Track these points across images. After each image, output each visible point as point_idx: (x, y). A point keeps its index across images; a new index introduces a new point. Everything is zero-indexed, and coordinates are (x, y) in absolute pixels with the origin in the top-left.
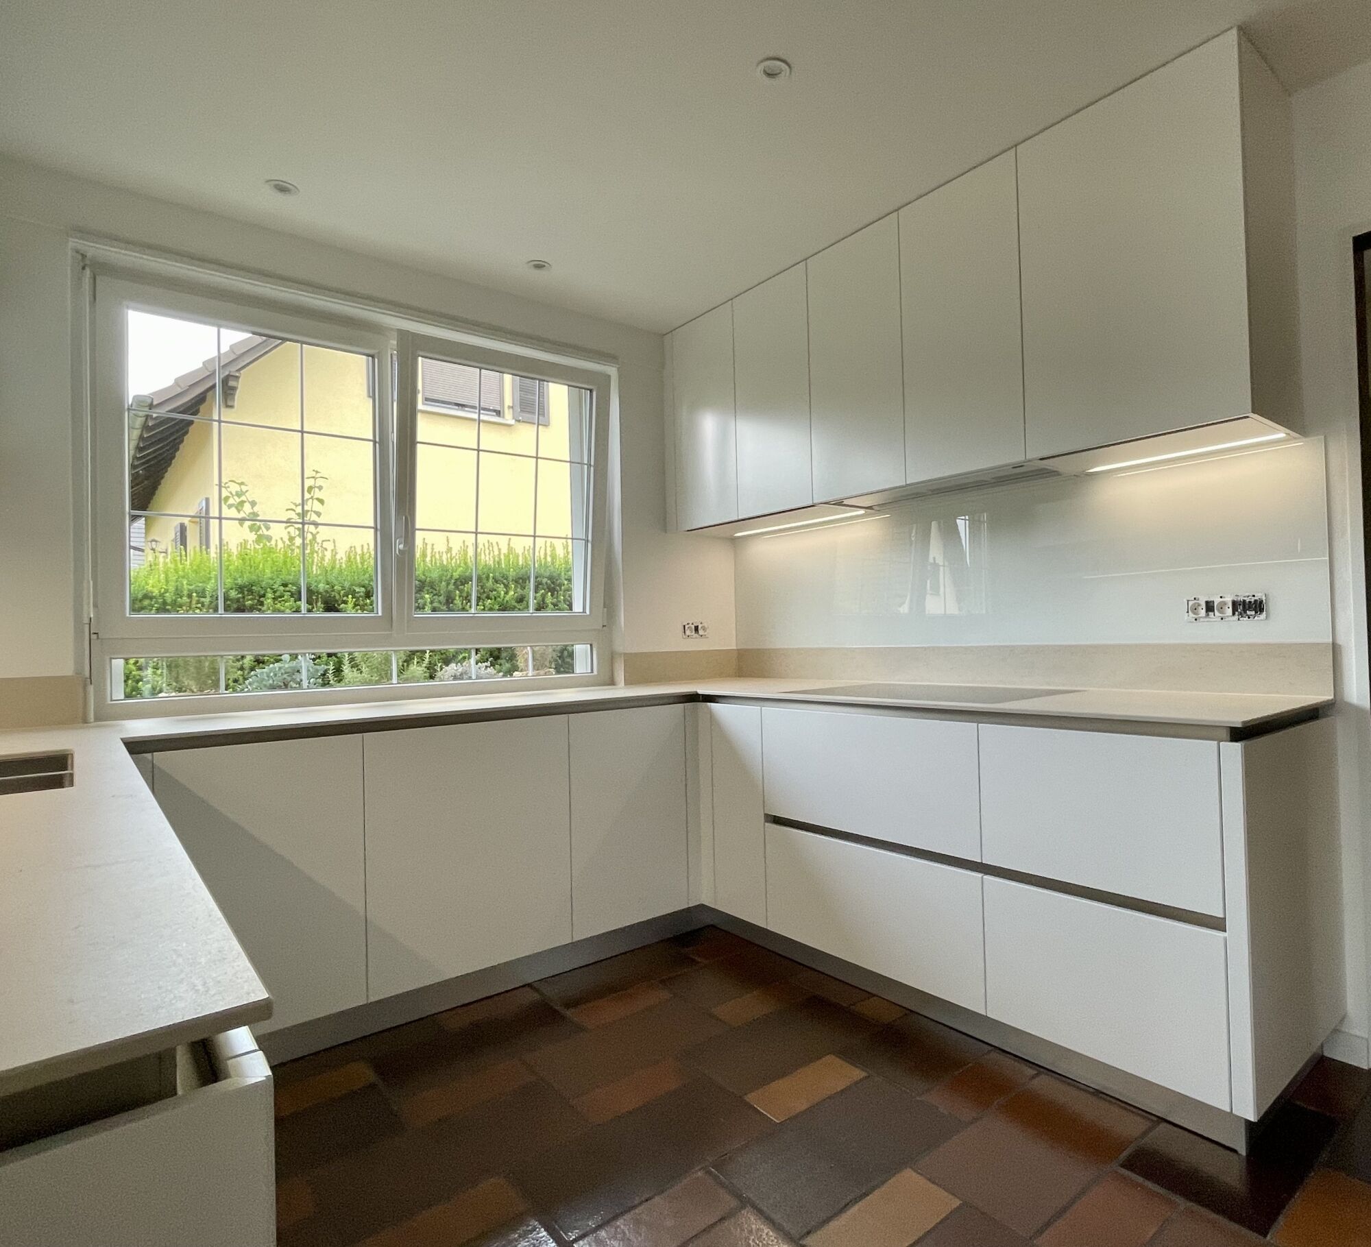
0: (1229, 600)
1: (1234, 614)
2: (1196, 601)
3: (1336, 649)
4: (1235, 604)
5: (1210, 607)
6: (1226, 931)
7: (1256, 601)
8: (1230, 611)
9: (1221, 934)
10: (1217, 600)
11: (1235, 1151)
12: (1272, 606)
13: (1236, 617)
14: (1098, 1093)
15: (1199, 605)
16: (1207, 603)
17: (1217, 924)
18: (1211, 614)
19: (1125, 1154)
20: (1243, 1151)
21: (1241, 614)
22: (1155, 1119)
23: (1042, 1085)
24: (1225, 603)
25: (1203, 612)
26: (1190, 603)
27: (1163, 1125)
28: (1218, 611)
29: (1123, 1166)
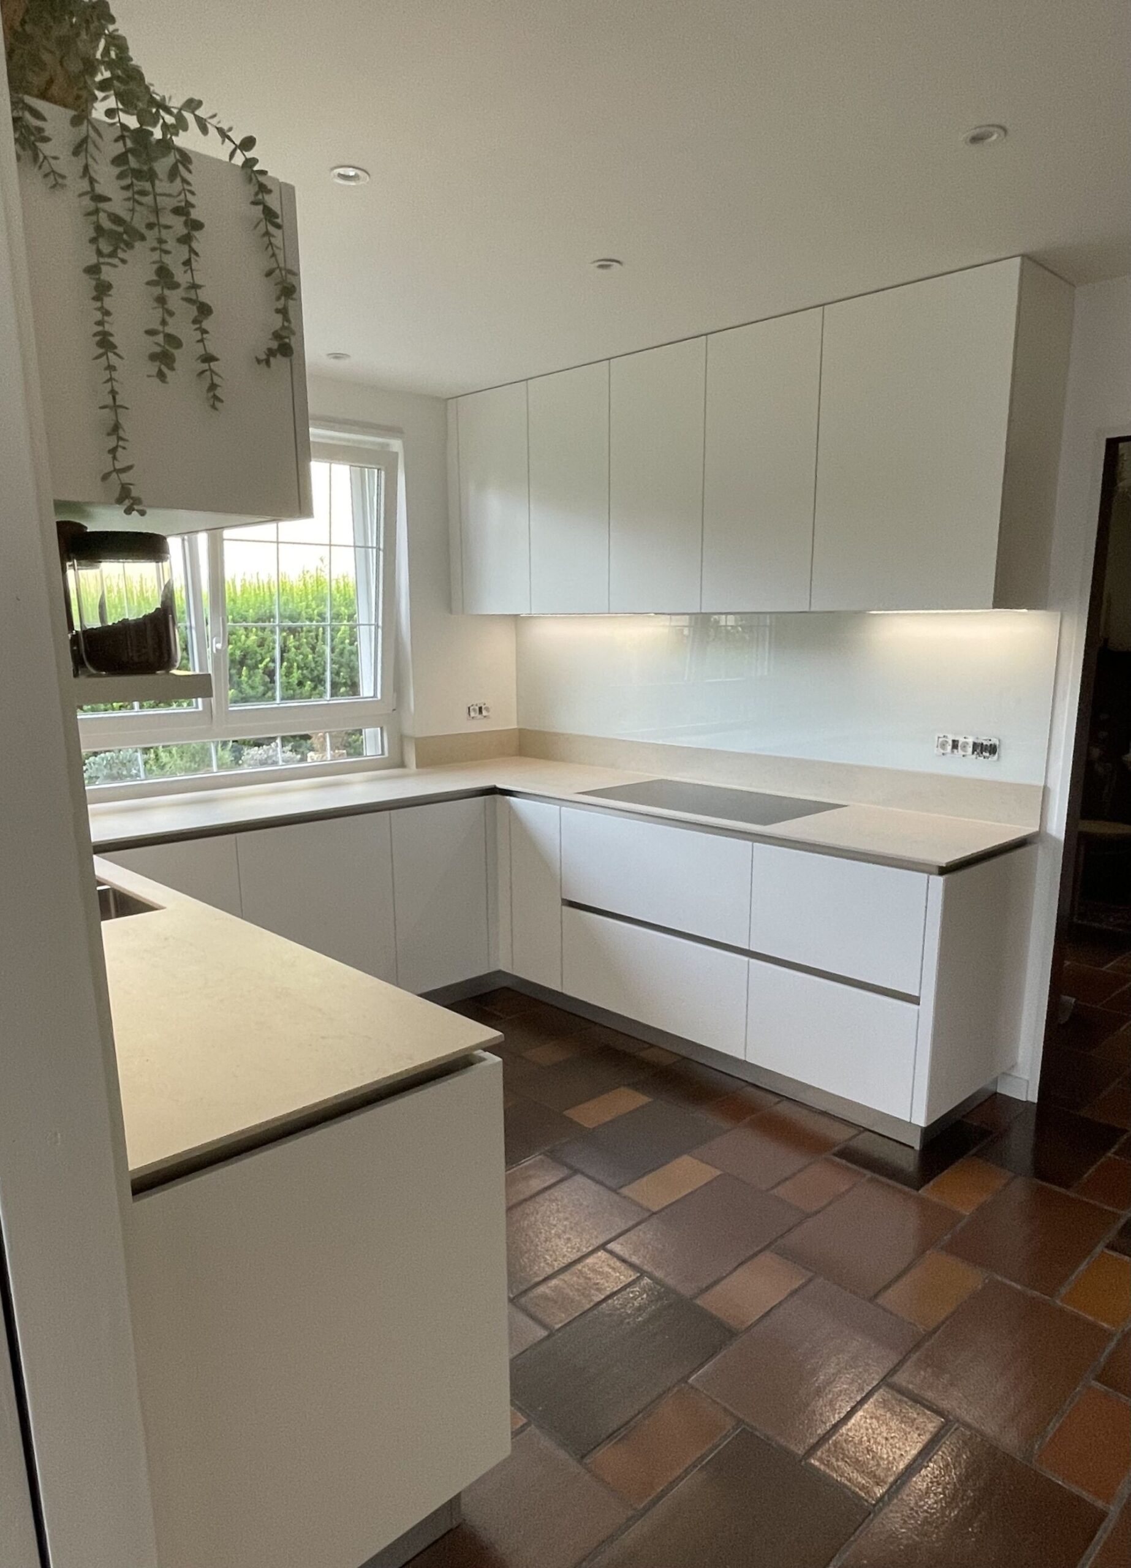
0: (971, 740)
1: (973, 753)
2: (945, 739)
3: (1046, 791)
4: (975, 744)
5: (955, 744)
6: (919, 1004)
7: (991, 745)
8: (970, 750)
9: (915, 1007)
10: (961, 740)
11: (913, 1148)
12: (1002, 751)
13: (974, 756)
14: (824, 1114)
15: (947, 742)
16: (954, 741)
17: (915, 1000)
18: (955, 751)
19: (836, 1148)
20: (917, 1147)
21: (978, 754)
22: (862, 1129)
23: (784, 1109)
24: (967, 743)
25: (949, 748)
26: (940, 740)
27: (867, 1133)
28: (961, 749)
29: (835, 1155)
